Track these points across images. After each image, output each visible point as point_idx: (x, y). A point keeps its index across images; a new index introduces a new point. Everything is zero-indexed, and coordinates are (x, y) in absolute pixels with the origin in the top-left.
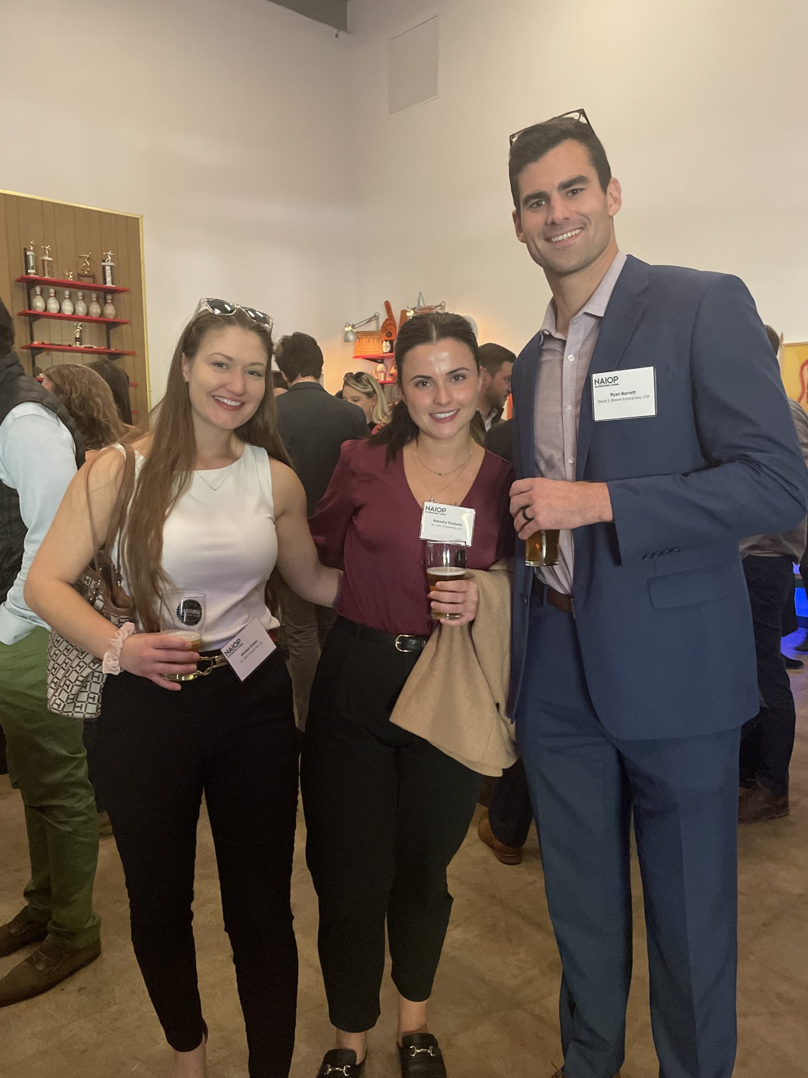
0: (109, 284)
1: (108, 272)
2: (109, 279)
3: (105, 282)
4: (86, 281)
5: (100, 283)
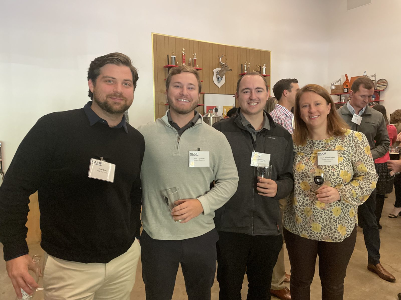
0: (264, 74)
1: (264, 70)
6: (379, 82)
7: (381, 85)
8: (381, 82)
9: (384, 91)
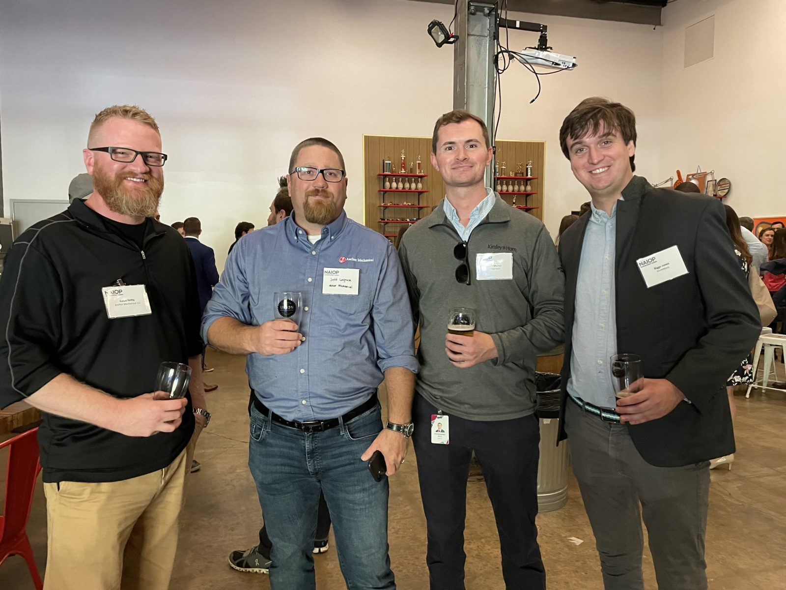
0: (529, 176)
1: (529, 171)
2: (529, 174)
3: (527, 175)
4: (519, 176)
5: (525, 176)
6: (721, 183)
7: (723, 187)
8: (723, 183)
9: (726, 197)
